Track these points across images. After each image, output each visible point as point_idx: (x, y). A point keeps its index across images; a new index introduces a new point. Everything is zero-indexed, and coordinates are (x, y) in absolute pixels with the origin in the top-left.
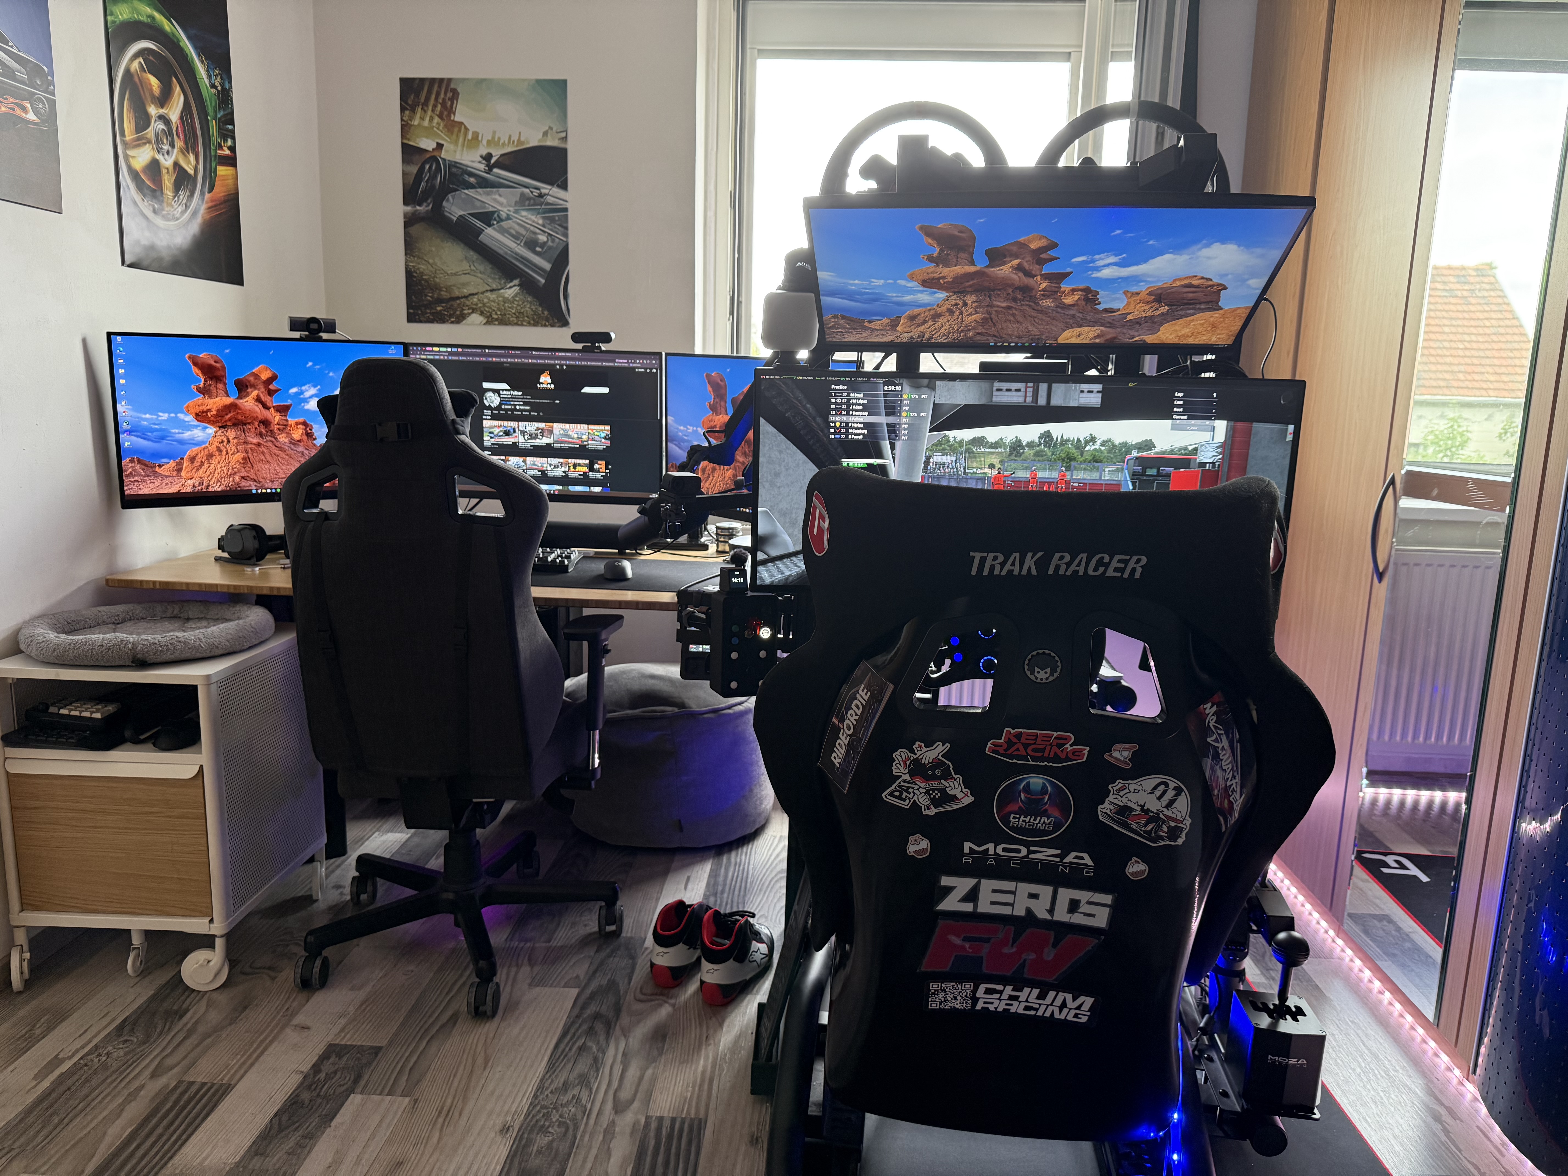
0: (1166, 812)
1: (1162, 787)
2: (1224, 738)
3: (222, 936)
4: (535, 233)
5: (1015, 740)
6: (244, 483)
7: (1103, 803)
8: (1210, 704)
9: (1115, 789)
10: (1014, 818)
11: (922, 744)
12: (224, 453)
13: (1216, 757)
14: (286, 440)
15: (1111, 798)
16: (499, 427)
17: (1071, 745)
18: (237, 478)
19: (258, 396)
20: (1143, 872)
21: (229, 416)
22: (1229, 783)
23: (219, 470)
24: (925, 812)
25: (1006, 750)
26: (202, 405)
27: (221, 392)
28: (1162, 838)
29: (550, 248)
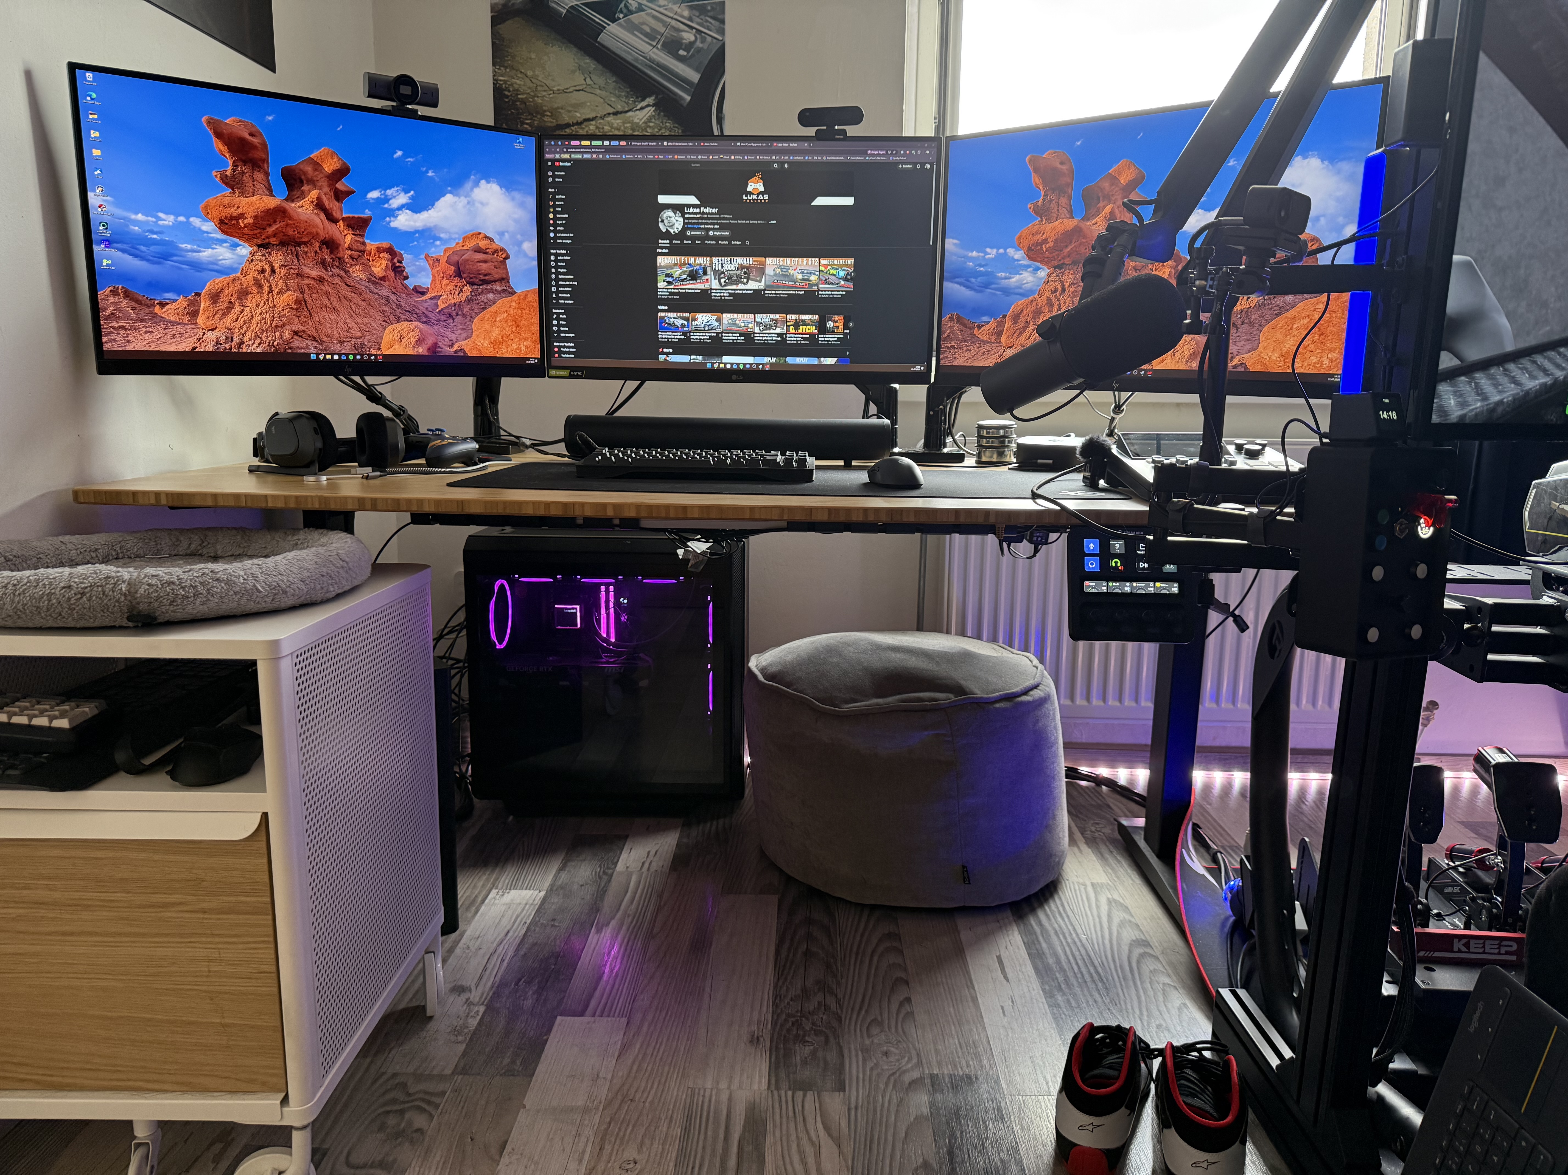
3: (304, 1128)
4: (678, 30)
6: (297, 343)
12: (266, 289)
14: (363, 276)
16: (681, 266)
18: (287, 334)
19: (319, 198)
21: (274, 228)
23: (257, 318)
26: (230, 205)
27: (261, 187)
29: (699, 50)
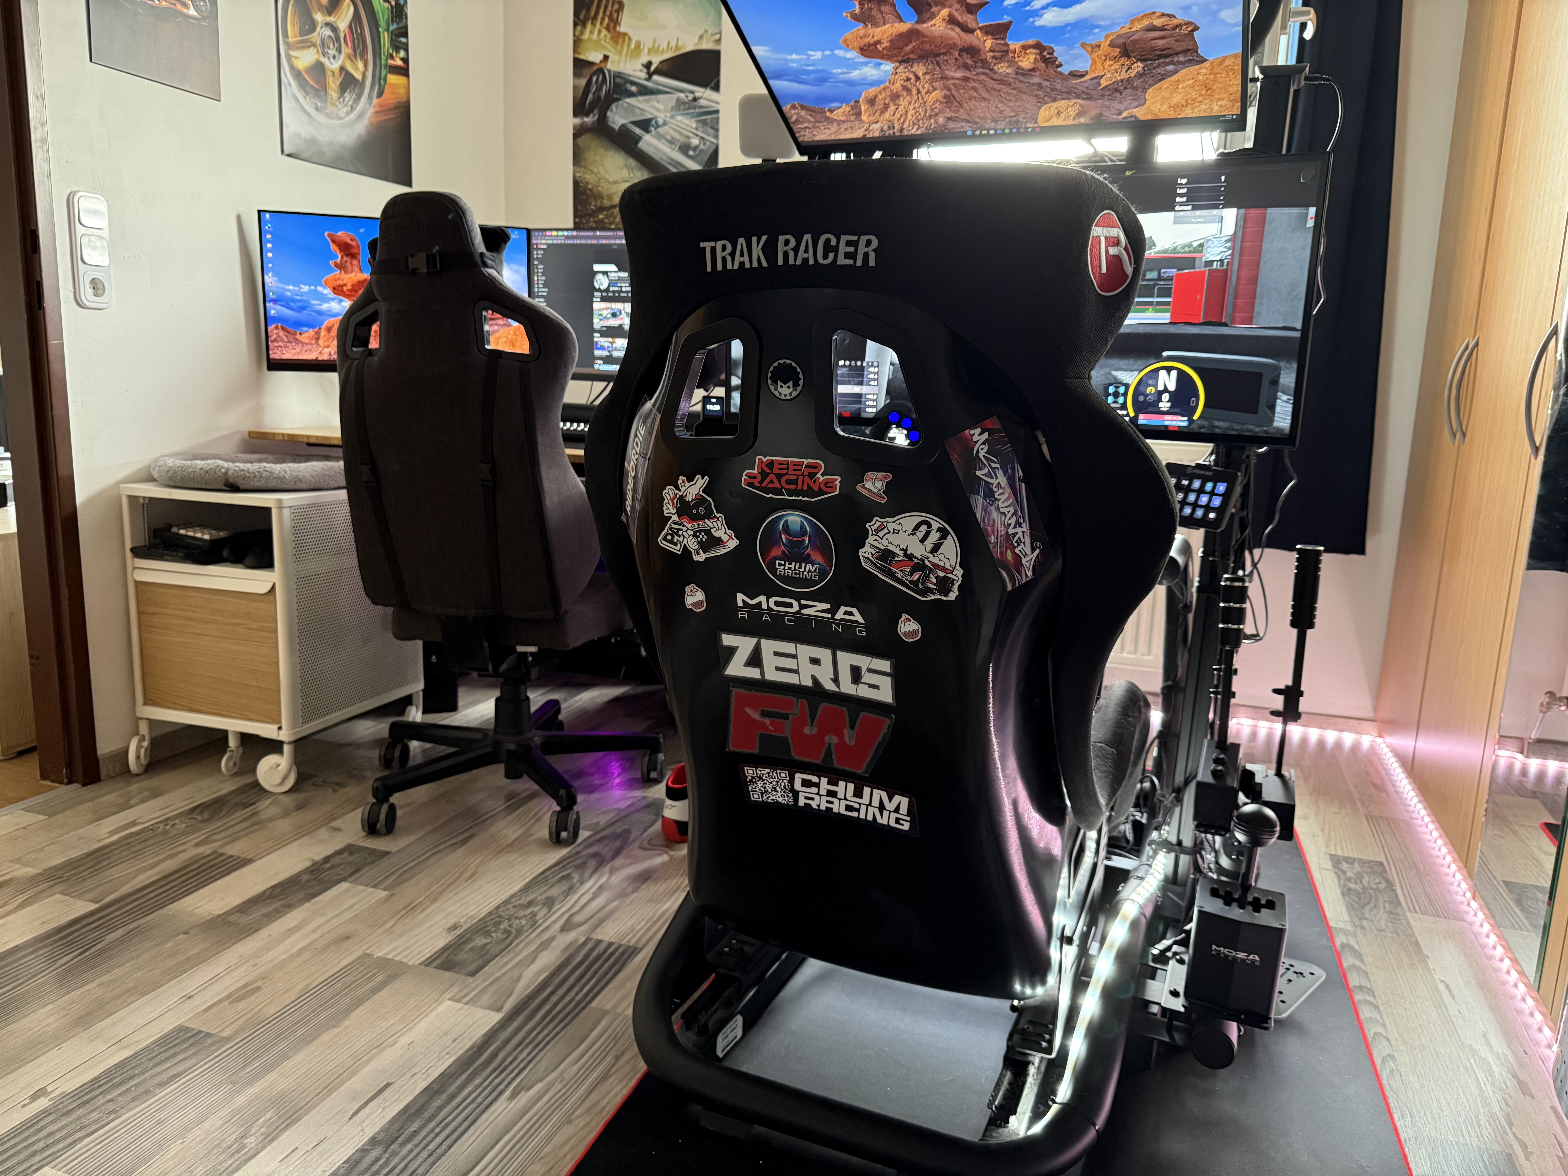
0: (932, 558)
1: (924, 528)
2: (1000, 473)
3: (289, 743)
4: (688, 137)
5: (768, 470)
7: (863, 546)
8: (979, 430)
9: (874, 528)
10: (780, 565)
11: (685, 478)
13: (990, 495)
15: (871, 539)
16: (607, 309)
17: (823, 475)
20: (916, 632)
22: (1011, 531)
24: (696, 558)
25: (761, 482)
26: (339, 279)
27: (356, 269)
28: (931, 591)
29: (702, 151)
